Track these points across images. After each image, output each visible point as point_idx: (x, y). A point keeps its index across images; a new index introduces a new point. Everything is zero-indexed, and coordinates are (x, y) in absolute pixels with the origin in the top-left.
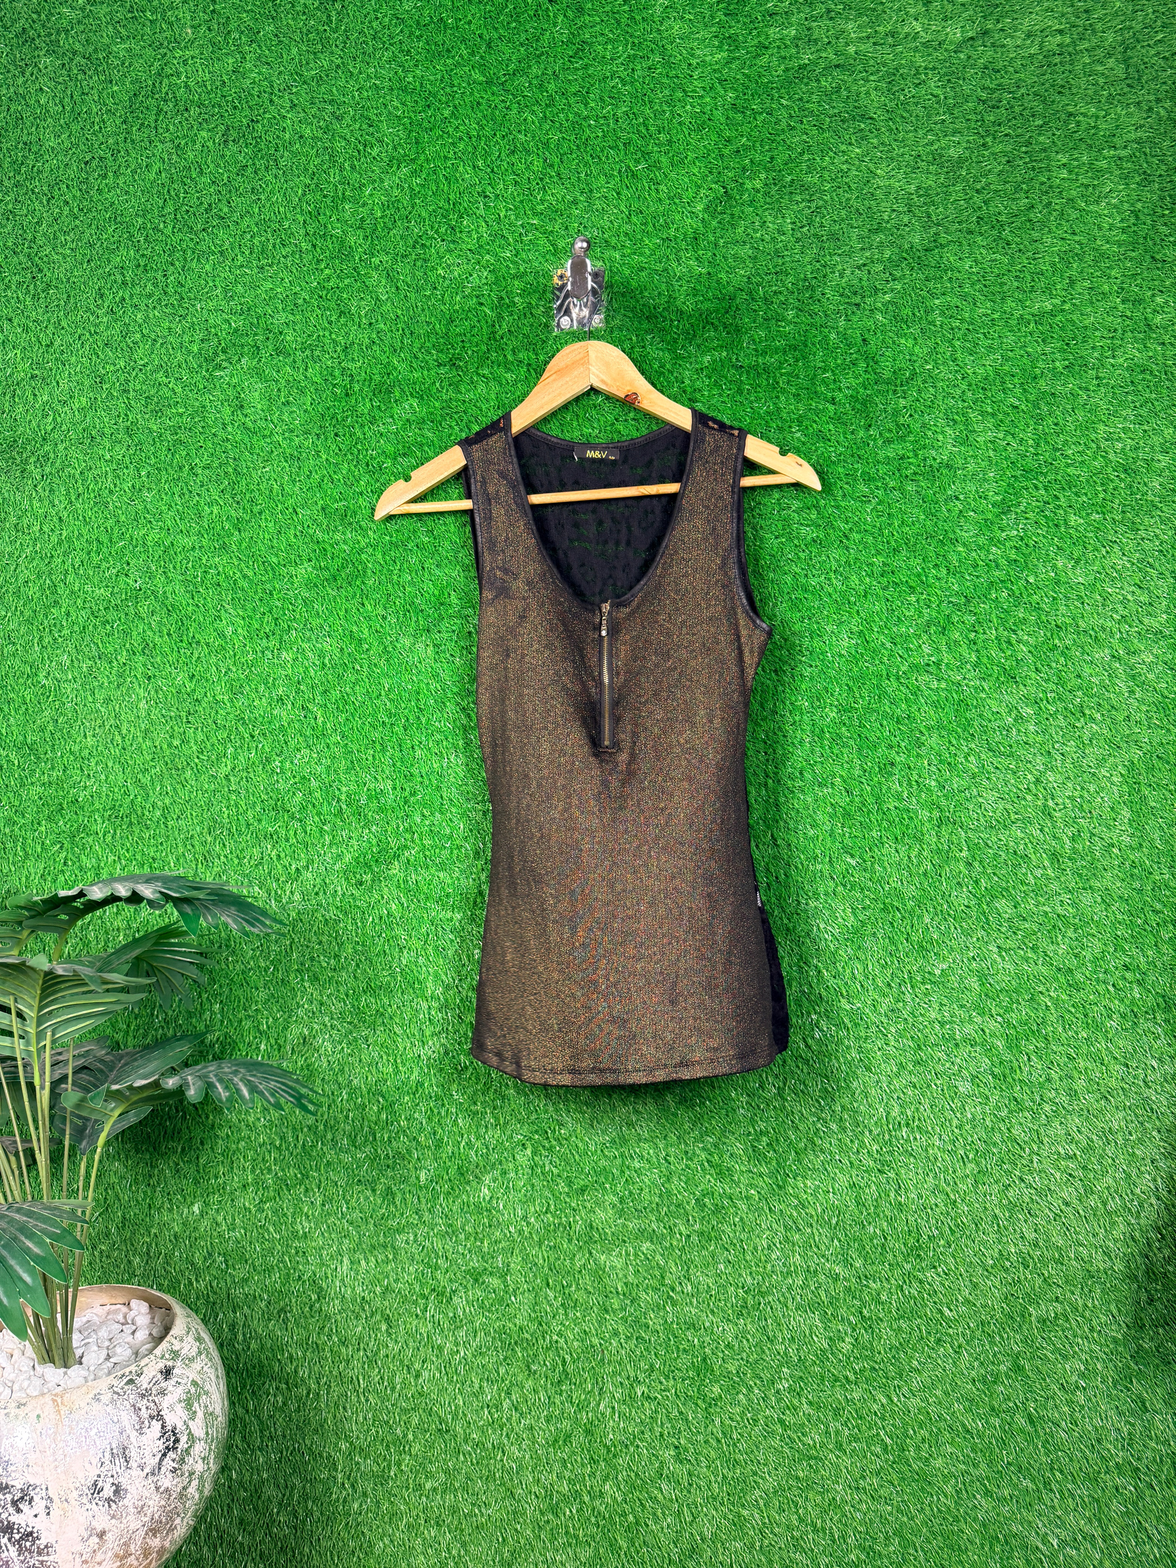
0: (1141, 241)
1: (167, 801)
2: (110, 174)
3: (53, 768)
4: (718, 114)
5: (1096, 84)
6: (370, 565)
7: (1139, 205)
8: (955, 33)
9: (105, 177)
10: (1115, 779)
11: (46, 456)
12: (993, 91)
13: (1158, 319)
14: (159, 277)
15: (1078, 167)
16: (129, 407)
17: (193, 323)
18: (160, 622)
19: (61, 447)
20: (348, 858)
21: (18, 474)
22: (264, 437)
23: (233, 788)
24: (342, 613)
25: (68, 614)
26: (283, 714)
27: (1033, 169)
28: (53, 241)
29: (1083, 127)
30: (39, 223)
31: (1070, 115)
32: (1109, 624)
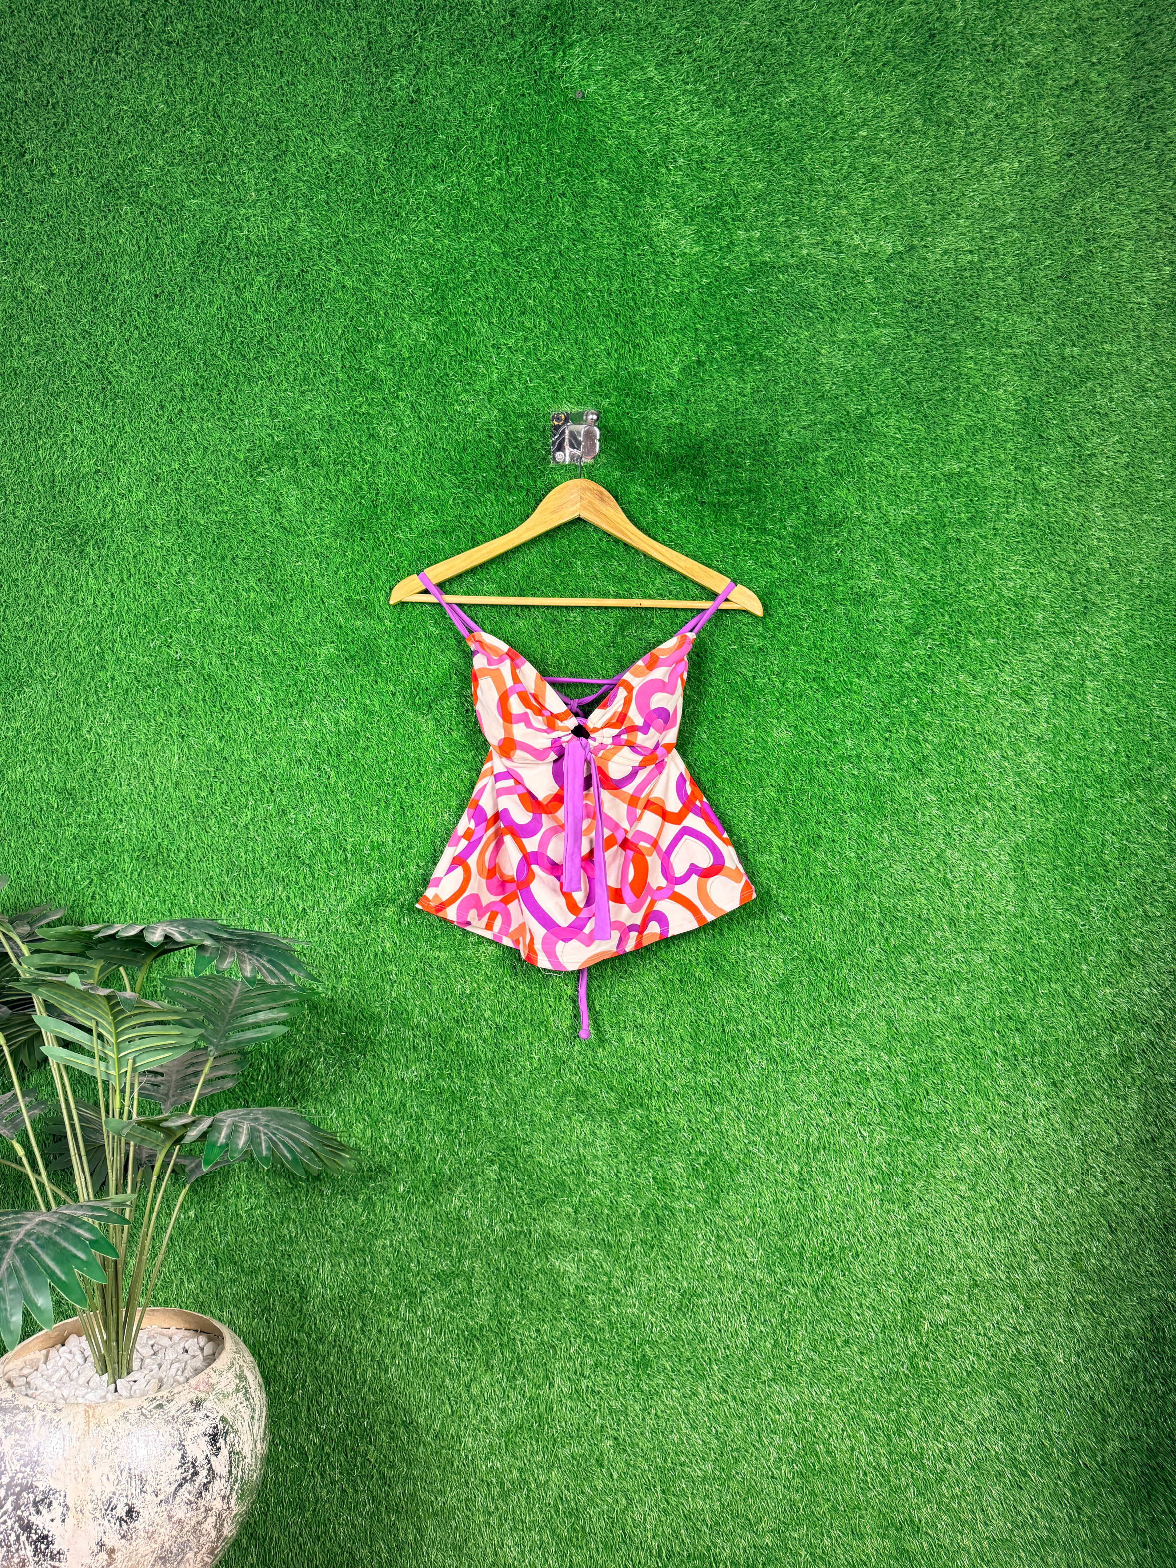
0: (1031, 422)
1: (191, 845)
2: (177, 307)
3: (89, 812)
4: (695, 295)
5: (998, 296)
6: (384, 649)
7: (1030, 393)
8: (887, 247)
9: (171, 308)
10: (1002, 858)
11: (104, 541)
12: (916, 294)
13: (1043, 485)
14: (214, 396)
15: (982, 360)
16: (181, 503)
17: (241, 436)
18: (196, 690)
19: (116, 532)
20: (350, 901)
21: (77, 554)
22: (299, 536)
23: (251, 835)
24: (357, 689)
25: (113, 678)
26: (302, 773)
27: (947, 359)
28: (122, 359)
29: (986, 329)
30: (112, 343)
31: (977, 318)
32: (1000, 729)
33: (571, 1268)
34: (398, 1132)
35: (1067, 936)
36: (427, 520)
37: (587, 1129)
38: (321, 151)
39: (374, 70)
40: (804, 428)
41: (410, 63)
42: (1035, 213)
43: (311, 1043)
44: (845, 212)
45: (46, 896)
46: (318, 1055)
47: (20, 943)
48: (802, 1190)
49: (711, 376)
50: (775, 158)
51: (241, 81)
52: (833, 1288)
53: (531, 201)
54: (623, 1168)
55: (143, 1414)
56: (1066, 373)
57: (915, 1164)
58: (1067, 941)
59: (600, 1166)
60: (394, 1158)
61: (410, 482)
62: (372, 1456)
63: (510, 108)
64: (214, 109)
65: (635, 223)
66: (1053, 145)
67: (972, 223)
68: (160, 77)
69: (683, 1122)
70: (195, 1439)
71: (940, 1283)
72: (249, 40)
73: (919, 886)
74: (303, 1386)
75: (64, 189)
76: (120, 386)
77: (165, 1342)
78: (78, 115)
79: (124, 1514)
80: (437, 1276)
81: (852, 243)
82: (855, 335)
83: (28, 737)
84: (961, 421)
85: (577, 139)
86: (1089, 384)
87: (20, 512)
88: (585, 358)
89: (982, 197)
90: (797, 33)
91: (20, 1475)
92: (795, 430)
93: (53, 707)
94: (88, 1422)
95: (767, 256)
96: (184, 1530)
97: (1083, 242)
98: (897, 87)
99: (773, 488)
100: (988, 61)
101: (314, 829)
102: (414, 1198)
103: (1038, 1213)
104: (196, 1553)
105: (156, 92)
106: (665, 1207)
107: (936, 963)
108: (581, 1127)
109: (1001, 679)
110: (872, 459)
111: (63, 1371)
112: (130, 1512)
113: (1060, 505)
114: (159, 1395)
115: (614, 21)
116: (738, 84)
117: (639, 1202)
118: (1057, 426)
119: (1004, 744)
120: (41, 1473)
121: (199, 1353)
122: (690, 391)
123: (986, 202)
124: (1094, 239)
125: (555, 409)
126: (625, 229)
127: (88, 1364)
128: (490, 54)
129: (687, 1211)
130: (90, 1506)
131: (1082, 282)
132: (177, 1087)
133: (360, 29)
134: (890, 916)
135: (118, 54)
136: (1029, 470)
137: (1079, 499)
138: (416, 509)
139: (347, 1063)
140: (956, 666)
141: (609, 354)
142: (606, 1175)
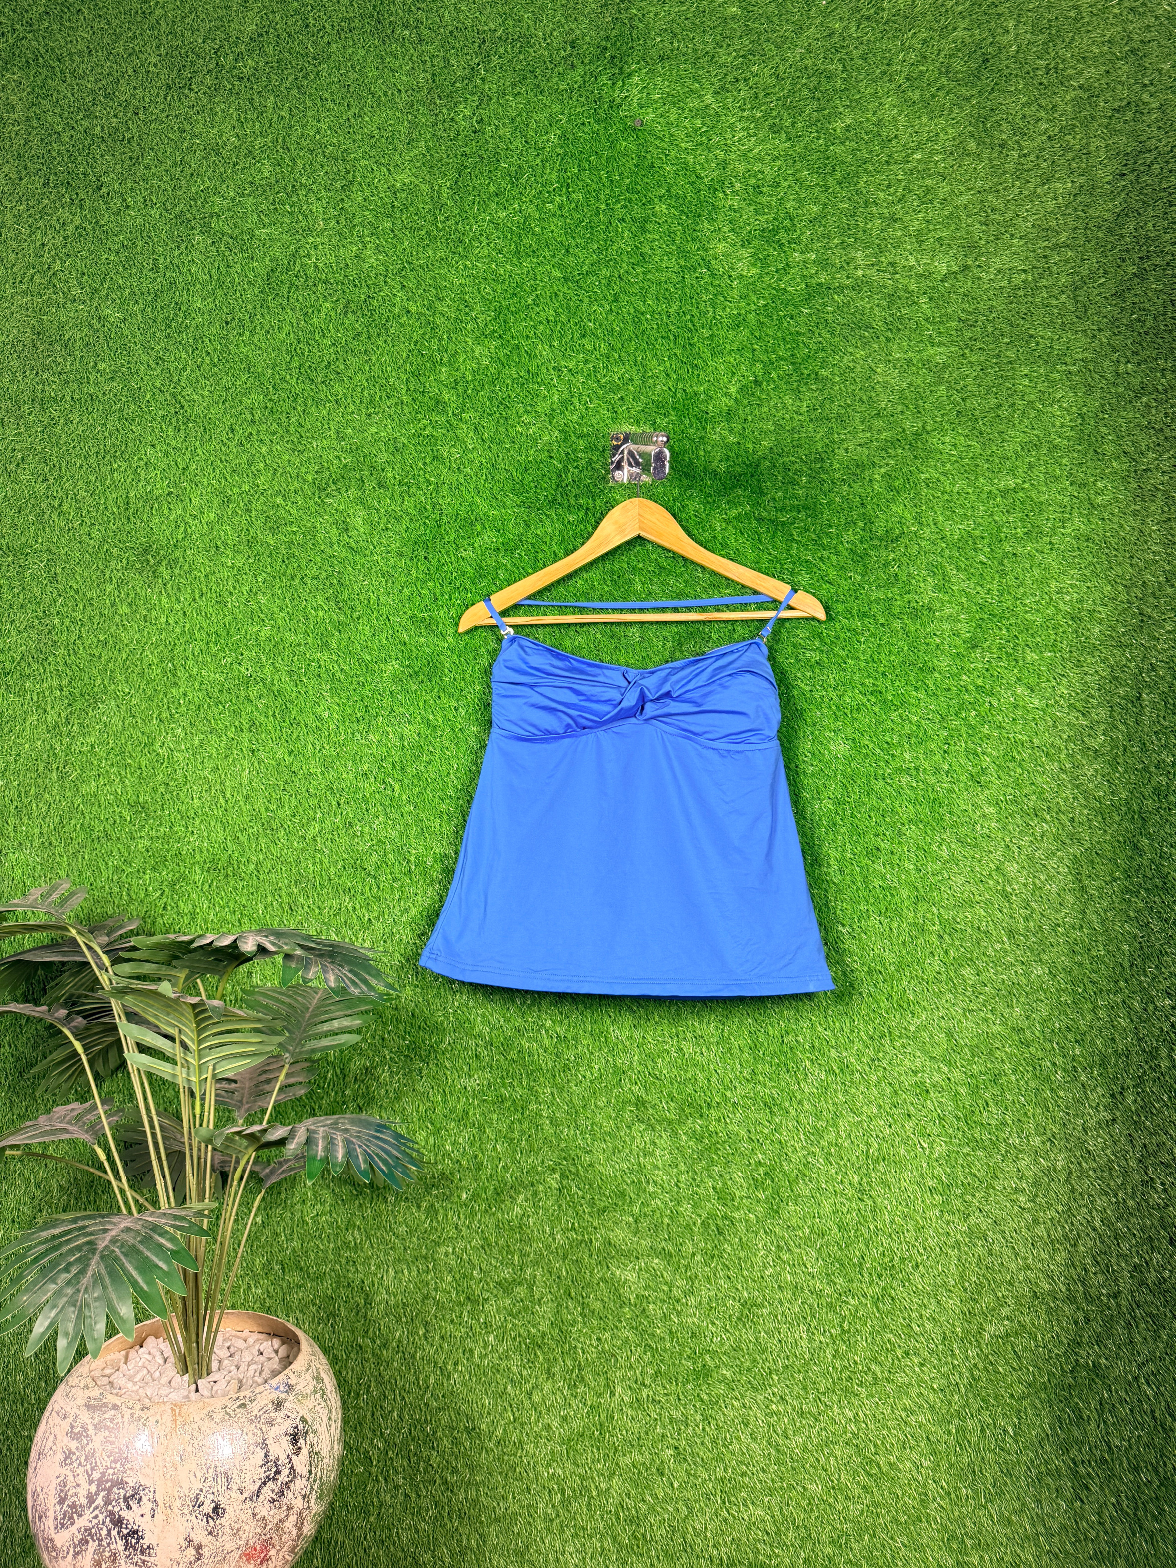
0: (1086, 437)
1: (261, 857)
2: (247, 333)
3: (161, 825)
4: (751, 317)
5: (1052, 314)
6: (448, 665)
7: (1085, 410)
8: (942, 267)
9: (241, 335)
10: (1061, 870)
11: (176, 561)
12: (970, 313)
13: (1099, 500)
14: (283, 419)
15: (1037, 377)
16: (250, 524)
17: (309, 458)
18: (267, 706)
19: (188, 552)
20: (414, 912)
21: (150, 574)
22: (365, 556)
23: (319, 847)
24: (421, 704)
25: (185, 695)
26: (368, 787)
27: (1002, 377)
28: (194, 384)
29: (1041, 346)
30: (184, 369)
31: (1031, 336)
32: (1058, 742)
33: (632, 1277)
34: (461, 1140)
35: (1126, 947)
36: (489, 538)
37: (647, 1139)
38: (386, 181)
39: (438, 102)
40: (860, 445)
41: (473, 94)
42: (1088, 232)
43: (377, 1052)
44: (899, 233)
45: (118, 907)
46: (382, 1063)
47: (101, 953)
48: (862, 1200)
49: (768, 395)
50: (831, 181)
51: (309, 114)
52: (893, 1299)
53: (591, 227)
54: (683, 1178)
55: (227, 1413)
56: (1121, 389)
57: (975, 1176)
58: (1127, 953)
59: (660, 1176)
60: (457, 1166)
61: (473, 503)
62: (435, 1460)
63: (571, 137)
64: (284, 141)
65: (692, 246)
66: (1105, 166)
67: (1026, 243)
68: (231, 111)
69: (742, 1132)
70: (276, 1439)
71: (1000, 1295)
72: (317, 74)
73: (978, 898)
74: (368, 1391)
75: (139, 221)
76: (192, 410)
77: (240, 1344)
78: (152, 149)
79: (211, 1511)
80: (499, 1284)
81: (906, 263)
82: (910, 354)
83: (101, 751)
84: (1016, 439)
85: (636, 166)
86: (1144, 400)
87: (95, 534)
88: (644, 379)
89: (1035, 217)
90: (852, 60)
91: (111, 1471)
92: (852, 448)
93: (127, 722)
94: (175, 1420)
95: (823, 278)
96: (268, 1528)
97: (1137, 260)
98: (951, 111)
99: (829, 504)
100: (1041, 84)
101: (380, 841)
102: (476, 1206)
103: (1097, 1223)
104: (278, 1550)
105: (227, 126)
106: (725, 1217)
107: (996, 974)
108: (640, 1136)
109: (1058, 692)
110: (928, 476)
111: (145, 1372)
112: (216, 1509)
113: (1115, 520)
114: (242, 1394)
115: (672, 51)
116: (795, 111)
117: (700, 1212)
118: (1111, 441)
119: (1063, 756)
120: (131, 1469)
121: (273, 1355)
122: (747, 410)
123: (1039, 222)
124: (1148, 257)
125: (614, 430)
126: (683, 253)
127: (168, 1365)
128: (550, 84)
129: (746, 1221)
130: (178, 1503)
131: (1137, 300)
132: (250, 1094)
133: (425, 62)
134: (950, 928)
135: (191, 90)
136: (1085, 485)
137: (1135, 514)
138: (479, 528)
139: (411, 1071)
140: (1014, 679)
141: (667, 375)
142: (666, 1185)
